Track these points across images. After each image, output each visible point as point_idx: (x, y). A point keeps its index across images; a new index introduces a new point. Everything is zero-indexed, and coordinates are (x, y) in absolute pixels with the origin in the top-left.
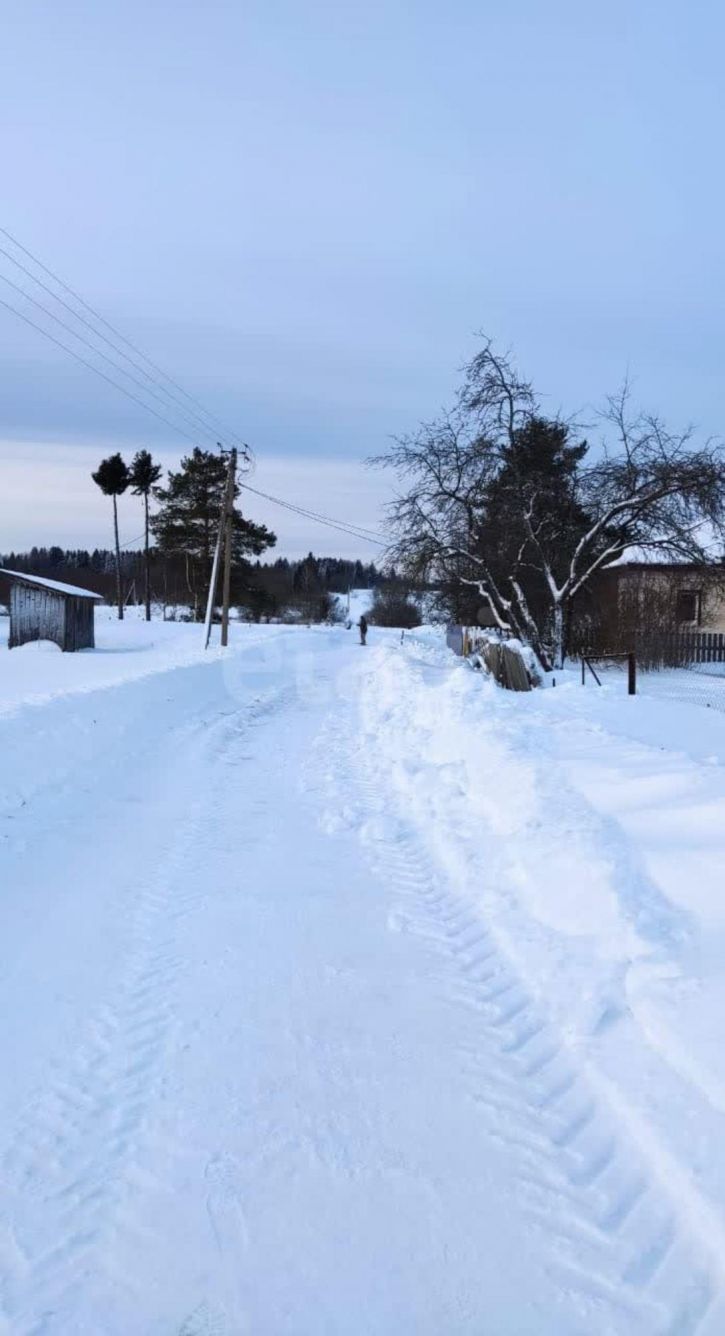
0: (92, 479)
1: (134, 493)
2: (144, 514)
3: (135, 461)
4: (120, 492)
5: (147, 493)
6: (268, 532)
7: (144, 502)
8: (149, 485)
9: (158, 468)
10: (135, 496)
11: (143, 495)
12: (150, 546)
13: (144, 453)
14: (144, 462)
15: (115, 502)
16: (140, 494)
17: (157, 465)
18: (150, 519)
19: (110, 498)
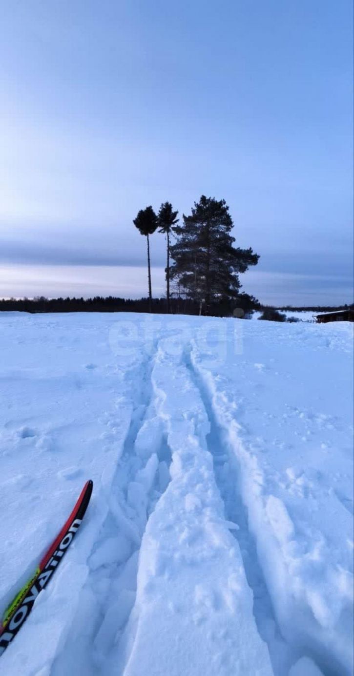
0: (133, 223)
1: (160, 232)
2: (167, 245)
3: (161, 210)
4: (151, 233)
5: (168, 231)
6: (253, 254)
7: (167, 238)
8: (170, 226)
9: (176, 213)
10: (161, 233)
11: (166, 233)
12: (170, 266)
13: (167, 204)
14: (167, 208)
15: (148, 240)
16: (164, 232)
17: (176, 211)
18: (170, 249)
19: (144, 237)
